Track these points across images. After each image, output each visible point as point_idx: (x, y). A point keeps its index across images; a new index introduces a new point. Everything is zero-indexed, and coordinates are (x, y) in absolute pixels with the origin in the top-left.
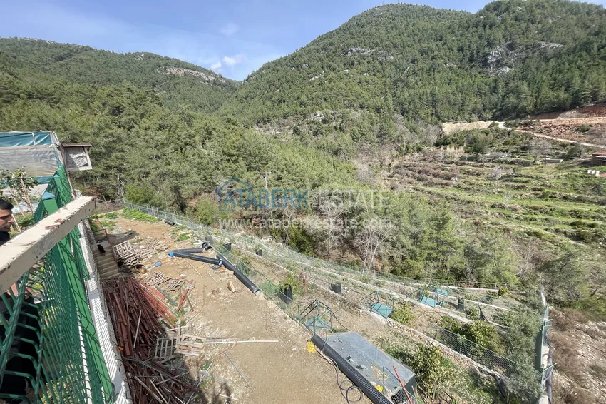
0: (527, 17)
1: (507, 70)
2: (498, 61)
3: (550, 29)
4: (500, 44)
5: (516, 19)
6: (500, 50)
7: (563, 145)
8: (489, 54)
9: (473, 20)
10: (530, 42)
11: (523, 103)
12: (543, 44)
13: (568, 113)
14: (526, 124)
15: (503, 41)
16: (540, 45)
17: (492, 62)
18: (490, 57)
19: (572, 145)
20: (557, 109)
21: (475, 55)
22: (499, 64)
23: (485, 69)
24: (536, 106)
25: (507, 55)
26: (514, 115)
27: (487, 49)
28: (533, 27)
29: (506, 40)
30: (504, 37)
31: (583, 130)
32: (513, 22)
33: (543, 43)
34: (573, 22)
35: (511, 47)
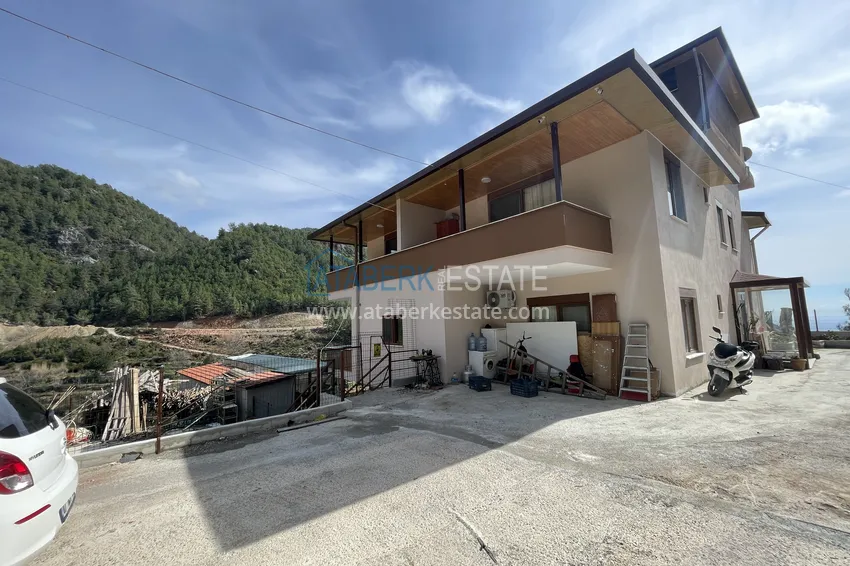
0: (108, 205)
1: (92, 261)
2: (75, 246)
3: (136, 229)
4: (76, 225)
5: (93, 202)
6: (77, 232)
7: (196, 356)
8: (59, 233)
9: (23, 176)
10: (116, 236)
11: (133, 308)
12: (132, 244)
13: (185, 324)
14: (147, 333)
15: (79, 223)
16: (128, 243)
17: (65, 245)
18: (62, 237)
19: (203, 355)
20: (174, 319)
21: (35, 227)
22: (76, 249)
23: (54, 251)
24: (150, 313)
25: (89, 242)
26: (124, 320)
27: (55, 226)
28: (116, 219)
29: (85, 223)
30: (80, 218)
31: (206, 340)
32: (88, 203)
33: (131, 241)
34: (157, 231)
35: (92, 233)
